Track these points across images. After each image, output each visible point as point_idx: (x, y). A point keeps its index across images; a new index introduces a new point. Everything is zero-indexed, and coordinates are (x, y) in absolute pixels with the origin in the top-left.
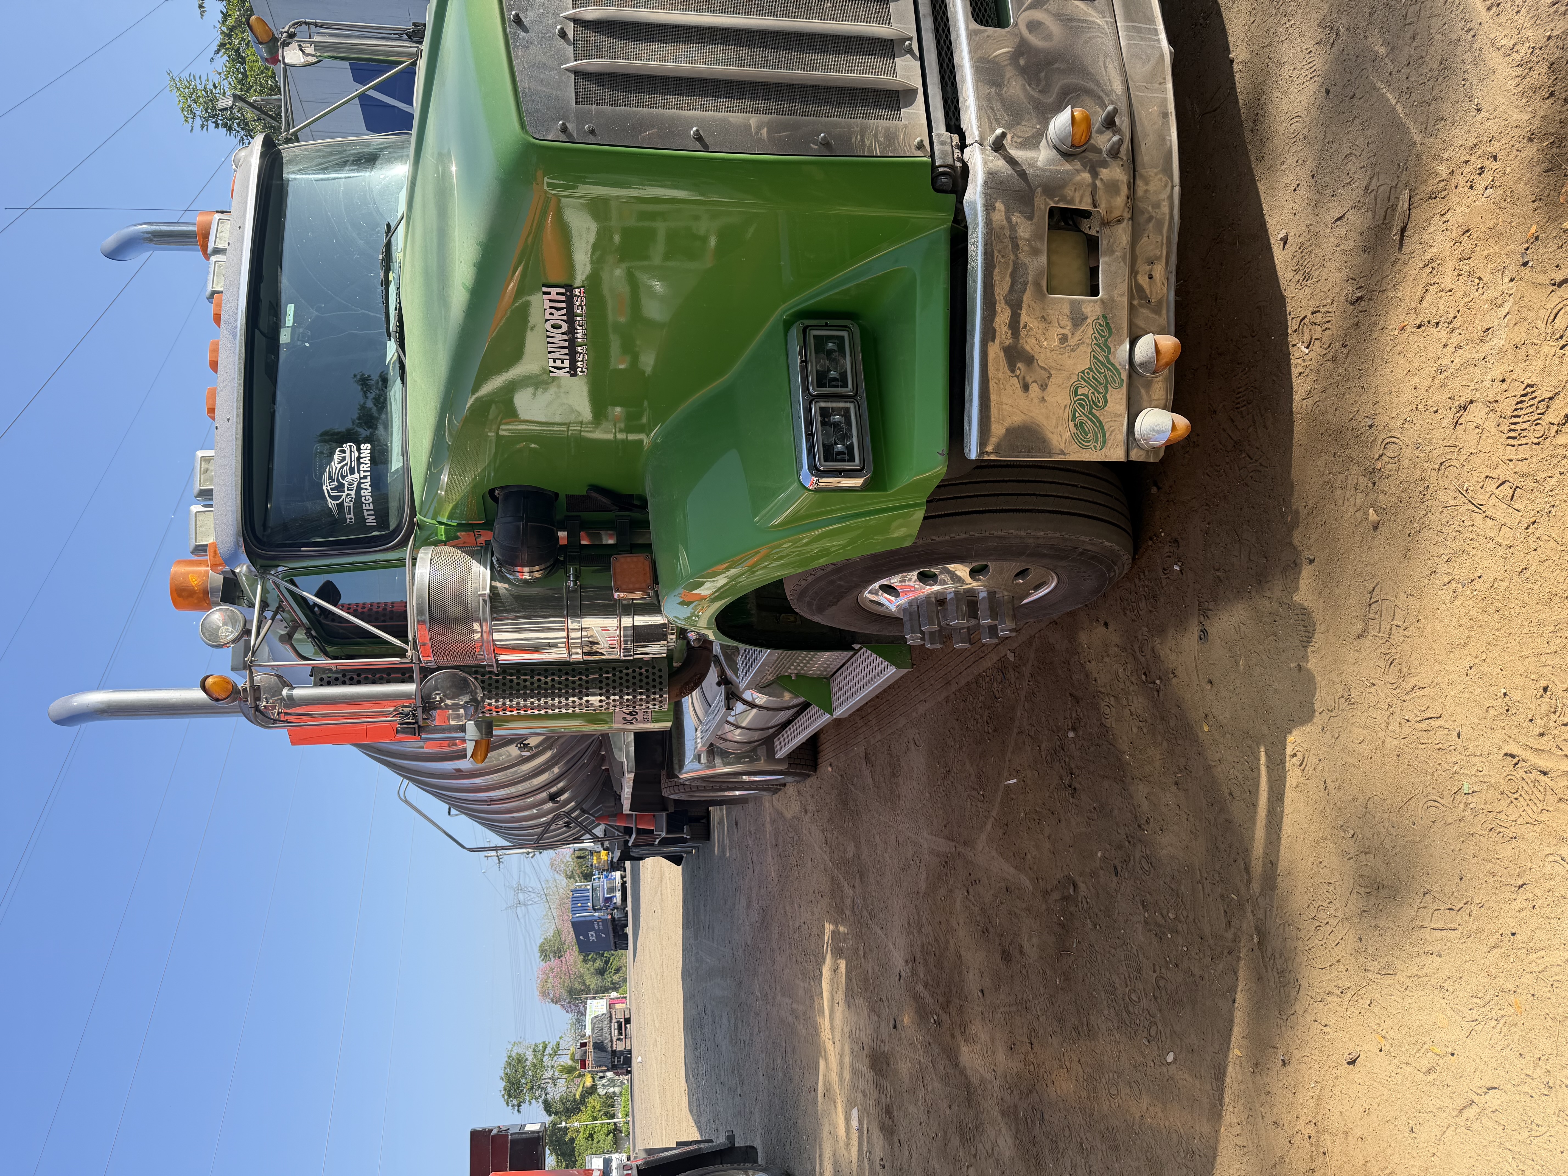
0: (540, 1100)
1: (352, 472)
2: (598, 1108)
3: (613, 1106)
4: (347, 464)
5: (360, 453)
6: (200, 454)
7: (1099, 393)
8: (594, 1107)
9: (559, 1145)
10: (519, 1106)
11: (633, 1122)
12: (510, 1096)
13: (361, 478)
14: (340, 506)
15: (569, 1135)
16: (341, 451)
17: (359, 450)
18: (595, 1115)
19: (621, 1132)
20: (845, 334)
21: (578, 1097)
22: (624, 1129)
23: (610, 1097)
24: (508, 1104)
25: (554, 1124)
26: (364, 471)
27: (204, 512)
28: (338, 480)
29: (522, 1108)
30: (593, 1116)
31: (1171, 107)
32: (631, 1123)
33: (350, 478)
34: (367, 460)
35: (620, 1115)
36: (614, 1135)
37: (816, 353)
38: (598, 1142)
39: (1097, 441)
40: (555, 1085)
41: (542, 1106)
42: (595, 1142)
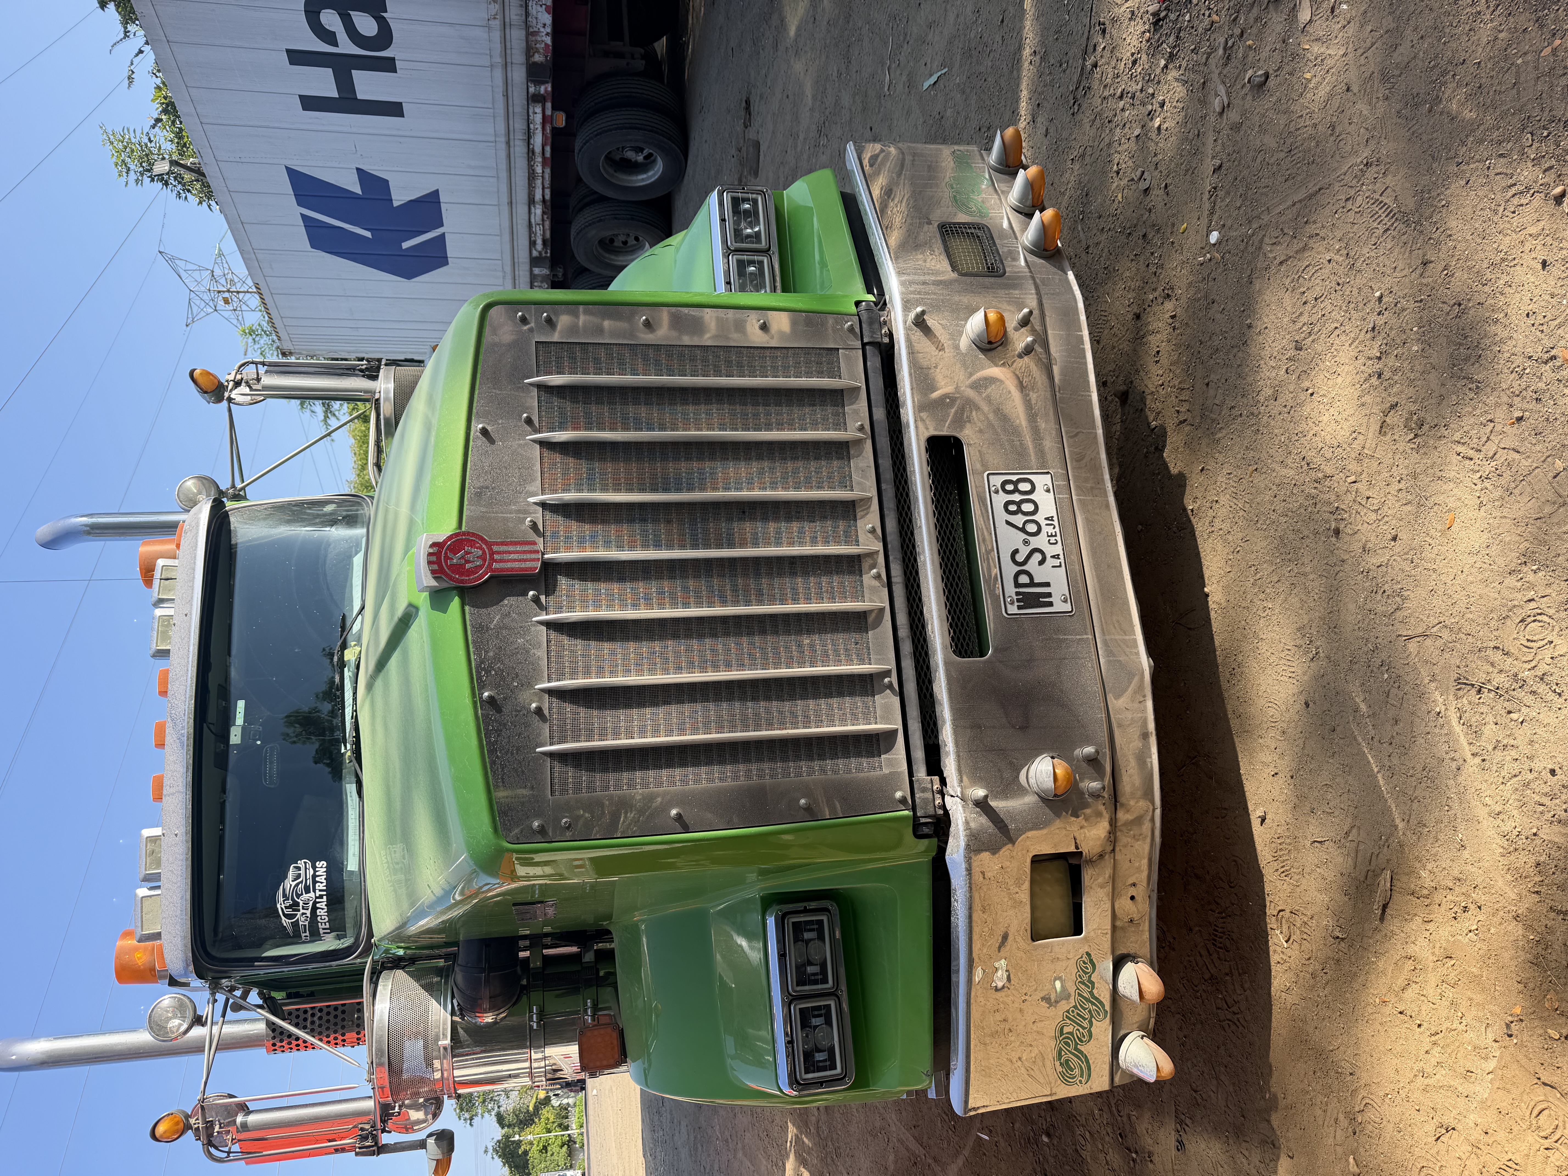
0: (493, 1113)
1: (307, 890)
2: (551, 1120)
3: (567, 1118)
4: (301, 882)
5: (315, 871)
6: (147, 832)
7: (1084, 1028)
8: (548, 1119)
9: (513, 1157)
10: (471, 1119)
11: (588, 1135)
12: (462, 1109)
13: (316, 898)
14: (295, 925)
15: (522, 1148)
16: (295, 867)
17: (314, 867)
18: (549, 1126)
19: (575, 1143)
20: (825, 918)
21: (531, 1109)
22: (578, 1141)
23: (565, 1108)
24: (459, 1118)
25: (507, 1137)
26: (320, 890)
27: (150, 896)
28: (293, 899)
29: (475, 1121)
30: (546, 1128)
31: (1151, 726)
32: (585, 1135)
33: (305, 896)
34: (322, 879)
35: (574, 1126)
36: (569, 1146)
37: (794, 943)
38: (552, 1155)
39: (1082, 1076)
40: (508, 1097)
41: (495, 1119)
42: (549, 1154)
